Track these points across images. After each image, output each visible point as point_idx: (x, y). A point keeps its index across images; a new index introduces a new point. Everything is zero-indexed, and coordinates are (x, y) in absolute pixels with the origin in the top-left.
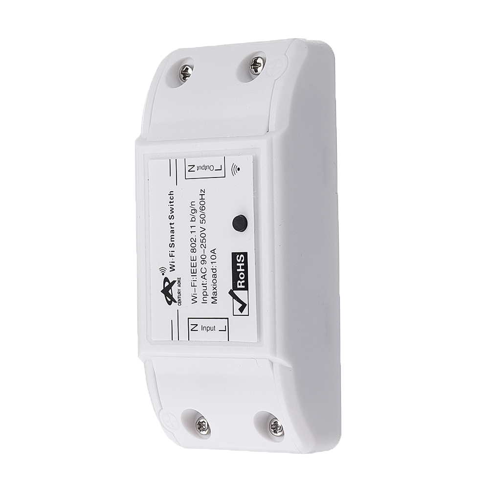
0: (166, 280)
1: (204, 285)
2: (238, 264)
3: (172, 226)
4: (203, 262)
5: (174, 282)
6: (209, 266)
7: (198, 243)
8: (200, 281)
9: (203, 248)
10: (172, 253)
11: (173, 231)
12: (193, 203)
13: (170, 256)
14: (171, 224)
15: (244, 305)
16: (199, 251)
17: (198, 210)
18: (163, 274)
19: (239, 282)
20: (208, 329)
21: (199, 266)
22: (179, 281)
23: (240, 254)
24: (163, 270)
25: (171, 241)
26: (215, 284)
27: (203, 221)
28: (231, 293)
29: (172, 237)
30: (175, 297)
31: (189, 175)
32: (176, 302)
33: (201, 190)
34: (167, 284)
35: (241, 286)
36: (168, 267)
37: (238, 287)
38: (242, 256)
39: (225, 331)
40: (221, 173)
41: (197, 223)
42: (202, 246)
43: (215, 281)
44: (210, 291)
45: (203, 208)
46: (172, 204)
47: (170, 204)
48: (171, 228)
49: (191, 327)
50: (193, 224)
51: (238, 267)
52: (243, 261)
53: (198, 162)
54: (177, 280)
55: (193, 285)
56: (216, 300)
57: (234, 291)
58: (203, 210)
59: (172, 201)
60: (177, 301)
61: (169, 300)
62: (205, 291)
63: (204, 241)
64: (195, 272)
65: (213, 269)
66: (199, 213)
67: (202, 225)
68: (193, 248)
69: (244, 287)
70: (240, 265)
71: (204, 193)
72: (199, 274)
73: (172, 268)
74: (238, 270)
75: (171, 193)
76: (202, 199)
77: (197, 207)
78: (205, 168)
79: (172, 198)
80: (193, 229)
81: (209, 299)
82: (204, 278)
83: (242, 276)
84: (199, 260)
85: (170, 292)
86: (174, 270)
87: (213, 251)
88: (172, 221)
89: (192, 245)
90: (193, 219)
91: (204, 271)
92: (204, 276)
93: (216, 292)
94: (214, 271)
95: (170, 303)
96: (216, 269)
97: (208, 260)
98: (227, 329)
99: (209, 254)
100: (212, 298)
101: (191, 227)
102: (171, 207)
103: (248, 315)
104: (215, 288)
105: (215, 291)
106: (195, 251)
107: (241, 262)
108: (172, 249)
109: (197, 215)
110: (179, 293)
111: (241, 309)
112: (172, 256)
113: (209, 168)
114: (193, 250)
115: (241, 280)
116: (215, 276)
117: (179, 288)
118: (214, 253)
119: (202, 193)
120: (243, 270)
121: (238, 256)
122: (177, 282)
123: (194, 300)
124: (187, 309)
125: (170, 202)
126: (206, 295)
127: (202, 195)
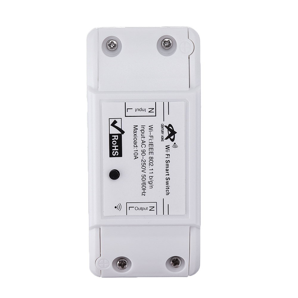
0: (173, 140)
1: (143, 137)
2: (118, 150)
3: (167, 174)
4: (144, 151)
5: (166, 139)
6: (140, 149)
7: (147, 163)
8: (147, 139)
9: (143, 160)
10: (168, 157)
11: (166, 171)
12: (151, 187)
13: (169, 155)
14: (168, 175)
15: (113, 124)
16: (147, 158)
17: (147, 183)
18: (175, 143)
19: (117, 139)
20: (141, 110)
21: (147, 149)
22: (163, 139)
23: (116, 156)
24: (175, 146)
25: (168, 164)
26: (135, 138)
27: (144, 177)
28: (123, 132)
29: (168, 167)
30: (166, 130)
31: (154, 205)
32: (166, 126)
33: (145, 195)
34: (172, 137)
35: (115, 136)
36: (171, 148)
37: (117, 136)
38: (114, 155)
39: (127, 109)
40: (129, 205)
41: (148, 175)
42: (144, 161)
43: (135, 139)
44: (139, 133)
45: (143, 184)
46: (168, 187)
47: (169, 187)
48: (168, 172)
49: (154, 110)
50: (151, 175)
51: (117, 148)
52: (114, 152)
53: (147, 212)
54: (164, 140)
55: (152, 137)
56: (134, 128)
57: (121, 133)
58: (144, 183)
59: (167, 189)
60: (164, 126)
61: (170, 127)
62: (143, 133)
63: (143, 164)
64: (150, 145)
65: (136, 147)
66: (147, 181)
67: (145, 174)
68: (151, 160)
69: (113, 136)
70: (115, 149)
71: (143, 193)
72: (147, 144)
73: (168, 147)
74: (117, 146)
75: (168, 194)
76: (144, 190)
77: (148, 185)
78: (142, 209)
79: (167, 191)
80: (151, 171)
81: (139, 128)
82: (143, 141)
83: (114, 143)
84: (147, 152)
85: (170, 133)
86: (166, 146)
87: (136, 158)
88: (168, 177)
89: (152, 161)
90: (151, 177)
91: (143, 146)
92: (143, 143)
93: (134, 132)
94: (135, 146)
95: (170, 125)
96: (134, 147)
97: (140, 152)
98: (126, 110)
99: (140, 156)
100: (137, 129)
101: (152, 173)
102: (168, 186)
103: (109, 119)
104: (135, 135)
105: (135, 134)
106: (150, 158)
107: (115, 151)
108: (167, 159)
109: (148, 180)
110: (163, 132)
111: (115, 122)
112: (168, 155)
113: (138, 209)
114: (151, 159)
115: (115, 140)
116: (135, 143)
117: (162, 135)
118: (135, 157)
119: (144, 193)
120: (113, 146)
121: (117, 155)
122: (164, 139)
123: (151, 128)
124: (157, 122)
125: (169, 188)
126: (142, 131)
127: (144, 192)
